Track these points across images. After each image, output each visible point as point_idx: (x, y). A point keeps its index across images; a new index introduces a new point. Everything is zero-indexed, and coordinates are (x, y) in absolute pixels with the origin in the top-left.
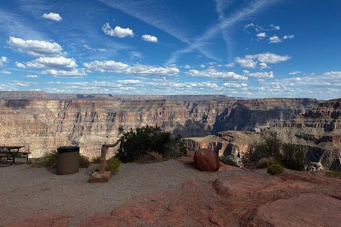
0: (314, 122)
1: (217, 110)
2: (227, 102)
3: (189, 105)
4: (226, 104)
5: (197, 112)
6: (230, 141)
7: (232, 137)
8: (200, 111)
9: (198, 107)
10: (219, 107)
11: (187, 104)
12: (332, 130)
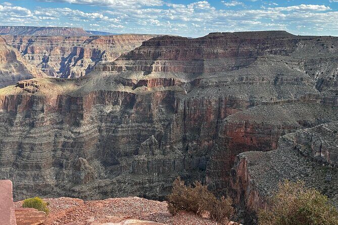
0: (135, 64)
1: (63, 50)
2: (76, 39)
3: (21, 41)
4: (75, 41)
5: (33, 52)
6: (33, 93)
7: (36, 87)
8: (38, 51)
9: (34, 45)
10: (65, 46)
11: (18, 41)
12: (150, 73)
